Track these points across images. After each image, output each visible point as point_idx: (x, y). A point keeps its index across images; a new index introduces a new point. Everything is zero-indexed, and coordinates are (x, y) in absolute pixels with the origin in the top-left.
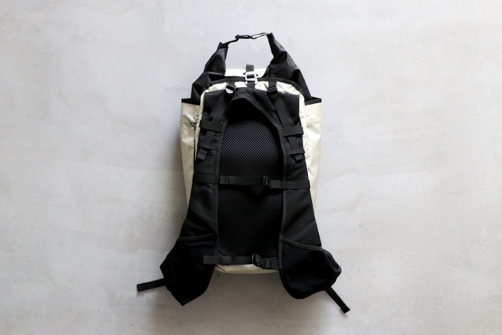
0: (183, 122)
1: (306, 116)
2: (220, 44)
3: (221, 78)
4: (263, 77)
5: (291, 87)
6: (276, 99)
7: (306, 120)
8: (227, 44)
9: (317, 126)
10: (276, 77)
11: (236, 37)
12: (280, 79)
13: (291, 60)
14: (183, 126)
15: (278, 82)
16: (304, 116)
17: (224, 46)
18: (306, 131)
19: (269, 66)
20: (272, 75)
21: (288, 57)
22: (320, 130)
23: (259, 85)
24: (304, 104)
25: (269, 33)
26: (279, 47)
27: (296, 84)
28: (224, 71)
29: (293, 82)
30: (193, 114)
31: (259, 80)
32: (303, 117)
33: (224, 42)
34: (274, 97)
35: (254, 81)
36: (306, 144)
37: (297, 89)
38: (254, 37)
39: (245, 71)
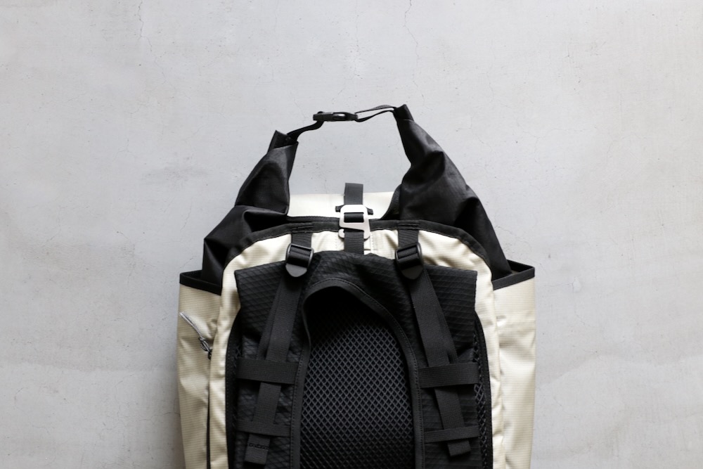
0: (183, 334)
1: (498, 318)
2: (277, 134)
3: (277, 222)
4: (386, 217)
5: (455, 245)
6: (418, 279)
7: (497, 329)
8: (295, 134)
9: (526, 341)
10: (417, 218)
11: (315, 117)
12: (429, 222)
13: (455, 173)
14: (181, 345)
15: (423, 233)
16: (493, 319)
17: (286, 142)
18: (498, 359)
19: (400, 189)
20: (407, 214)
21: (447, 166)
22: (533, 351)
23: (375, 240)
24: (491, 287)
25: (398, 106)
26: (425, 142)
27: (471, 237)
28: (285, 204)
29: (461, 231)
30: (205, 316)
31: (375, 225)
32: (490, 323)
33: (285, 131)
34: (411, 274)
35: (362, 231)
36: (500, 394)
37: (473, 247)
38: (360, 116)
39: (340, 202)
